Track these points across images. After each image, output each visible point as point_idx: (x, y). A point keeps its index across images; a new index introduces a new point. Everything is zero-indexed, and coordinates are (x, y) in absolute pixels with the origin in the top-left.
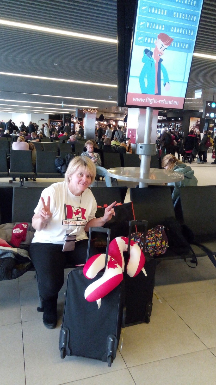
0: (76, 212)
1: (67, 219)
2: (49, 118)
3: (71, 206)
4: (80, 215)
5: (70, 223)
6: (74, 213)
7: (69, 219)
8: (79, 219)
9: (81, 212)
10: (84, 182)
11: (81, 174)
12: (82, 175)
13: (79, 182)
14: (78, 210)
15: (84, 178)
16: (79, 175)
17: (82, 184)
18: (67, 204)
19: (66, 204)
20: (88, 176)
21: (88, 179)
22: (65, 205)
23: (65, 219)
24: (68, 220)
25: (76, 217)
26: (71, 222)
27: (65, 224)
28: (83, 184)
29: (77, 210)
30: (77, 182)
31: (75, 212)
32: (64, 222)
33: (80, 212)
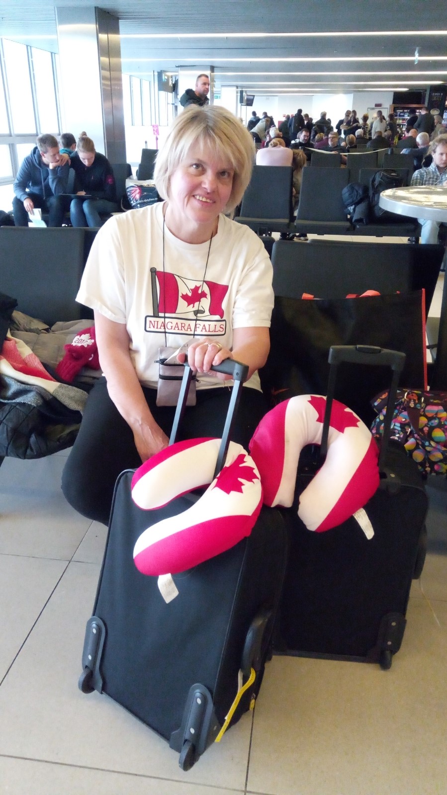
0: (190, 294)
1: (161, 315)
2: (394, 102)
3: (173, 275)
4: (205, 303)
5: (170, 327)
6: (185, 297)
7: (167, 315)
8: (199, 315)
9: (209, 296)
10: (208, 193)
11: (198, 166)
12: (200, 169)
13: (191, 194)
14: (197, 288)
15: (208, 181)
16: (193, 169)
17: (201, 199)
18: (160, 269)
19: (158, 270)
20: (220, 174)
21: (220, 186)
22: (153, 271)
23: (152, 315)
24: (165, 317)
25: (191, 308)
26: (171, 323)
27: (152, 329)
28: (204, 200)
29: (193, 287)
30: (185, 195)
31: (187, 295)
32: (150, 321)
33: (204, 295)
